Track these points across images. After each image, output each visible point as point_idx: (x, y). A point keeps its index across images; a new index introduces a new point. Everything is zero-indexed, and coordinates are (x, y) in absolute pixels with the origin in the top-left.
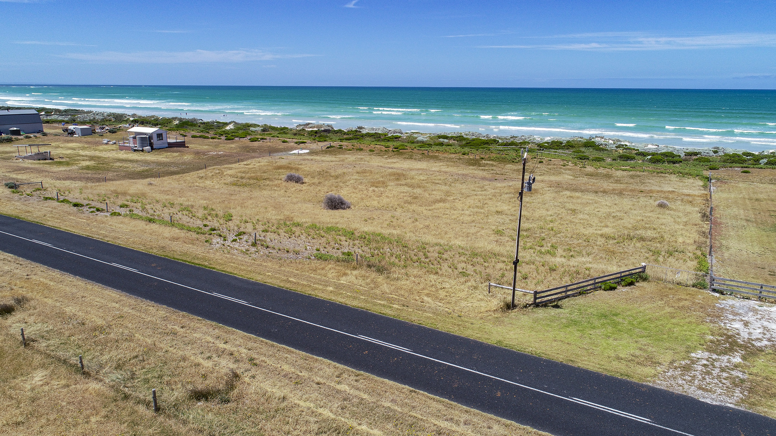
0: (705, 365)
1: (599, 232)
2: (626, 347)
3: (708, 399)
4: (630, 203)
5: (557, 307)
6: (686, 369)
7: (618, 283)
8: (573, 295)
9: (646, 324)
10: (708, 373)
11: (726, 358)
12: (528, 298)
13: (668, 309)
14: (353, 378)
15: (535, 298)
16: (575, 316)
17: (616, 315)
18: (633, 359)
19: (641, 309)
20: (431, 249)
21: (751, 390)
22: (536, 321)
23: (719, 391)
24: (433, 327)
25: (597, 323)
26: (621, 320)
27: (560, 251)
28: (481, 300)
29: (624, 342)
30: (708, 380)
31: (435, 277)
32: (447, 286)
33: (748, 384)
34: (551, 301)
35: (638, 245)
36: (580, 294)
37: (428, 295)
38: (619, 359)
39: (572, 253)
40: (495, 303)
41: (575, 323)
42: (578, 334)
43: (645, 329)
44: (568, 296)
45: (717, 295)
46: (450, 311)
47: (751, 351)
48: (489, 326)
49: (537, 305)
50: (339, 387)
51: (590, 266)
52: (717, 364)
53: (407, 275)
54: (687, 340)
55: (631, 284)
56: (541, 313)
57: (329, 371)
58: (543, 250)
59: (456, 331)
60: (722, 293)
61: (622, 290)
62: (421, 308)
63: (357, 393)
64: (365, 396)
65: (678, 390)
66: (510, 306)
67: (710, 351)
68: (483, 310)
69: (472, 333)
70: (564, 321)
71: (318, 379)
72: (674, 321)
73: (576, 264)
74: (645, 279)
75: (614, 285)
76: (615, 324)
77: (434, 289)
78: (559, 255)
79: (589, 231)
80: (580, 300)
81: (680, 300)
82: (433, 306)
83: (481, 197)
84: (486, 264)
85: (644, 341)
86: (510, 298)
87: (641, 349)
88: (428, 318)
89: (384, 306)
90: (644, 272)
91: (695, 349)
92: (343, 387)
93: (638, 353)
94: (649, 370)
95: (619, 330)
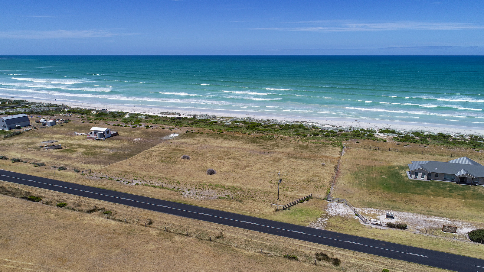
0: (320, 221)
1: (301, 179)
2: (304, 218)
3: (318, 228)
4: (313, 164)
5: (289, 209)
6: (315, 222)
7: (304, 200)
8: (293, 205)
9: (309, 212)
10: (320, 223)
11: (324, 219)
12: (281, 207)
13: (315, 207)
14: (246, 231)
15: (283, 207)
16: (293, 211)
17: (303, 210)
18: (305, 221)
19: (309, 208)
20: (251, 192)
21: (327, 226)
22: (284, 213)
23: (320, 226)
24: (260, 218)
25: (298, 213)
26: (303, 212)
27: (289, 189)
28: (270, 209)
29: (303, 217)
30: (319, 224)
31: (256, 202)
32: (260, 205)
33: (326, 225)
34: (287, 208)
35: (313, 184)
36: (294, 205)
37: (255, 208)
38: (302, 221)
39: (293, 190)
40: (273, 209)
41: (293, 213)
42: (293, 216)
43: (309, 213)
44: (291, 206)
45: (329, 202)
46: (262, 213)
47: (330, 217)
48: (273, 216)
49: (284, 209)
50: (244, 233)
51: (297, 194)
52: (322, 221)
53: (248, 202)
54: (317, 216)
55: (308, 200)
56: (285, 211)
57: (241, 230)
58: (284, 189)
59: (265, 218)
60: (330, 201)
61: (305, 202)
62: (255, 213)
63: (249, 234)
64: (251, 234)
65: (312, 227)
66: (277, 210)
67: (321, 218)
68: (270, 212)
69: (269, 218)
70: (290, 213)
71: (239, 232)
72: (316, 211)
73: (293, 194)
74: (311, 198)
75: (303, 201)
76: (302, 213)
77: (256, 206)
78: (289, 190)
79: (298, 179)
80: (294, 207)
81: (319, 204)
82: (258, 212)
83: (261, 164)
84: (269, 196)
85: (308, 217)
86: (277, 208)
87: (307, 219)
88: (258, 215)
89: (246, 213)
90: (311, 196)
91: (318, 218)
92: (245, 233)
93: (306, 220)
94: (308, 223)
95: (303, 214)
